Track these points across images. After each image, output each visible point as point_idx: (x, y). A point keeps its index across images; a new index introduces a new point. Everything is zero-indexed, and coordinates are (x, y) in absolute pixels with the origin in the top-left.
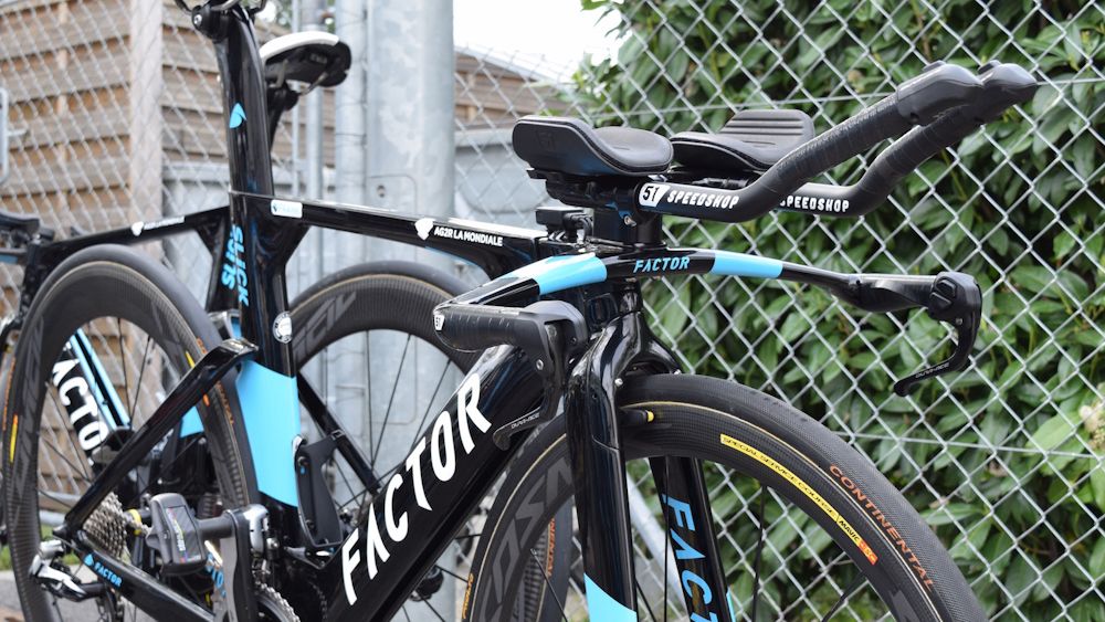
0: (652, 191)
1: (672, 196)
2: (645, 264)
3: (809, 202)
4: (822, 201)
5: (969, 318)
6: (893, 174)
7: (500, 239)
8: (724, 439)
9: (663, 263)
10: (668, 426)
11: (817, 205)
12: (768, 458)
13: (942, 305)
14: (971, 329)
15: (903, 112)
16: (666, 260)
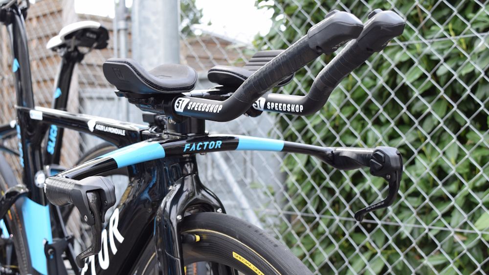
0: (181, 102)
1: (190, 105)
2: (191, 146)
3: (282, 106)
4: (289, 105)
5: (395, 175)
6: (325, 87)
7: (124, 131)
8: (235, 255)
9: (204, 145)
10: (207, 244)
11: (287, 108)
12: (257, 269)
13: (377, 167)
14: (396, 182)
15: (312, 46)
16: (206, 143)
